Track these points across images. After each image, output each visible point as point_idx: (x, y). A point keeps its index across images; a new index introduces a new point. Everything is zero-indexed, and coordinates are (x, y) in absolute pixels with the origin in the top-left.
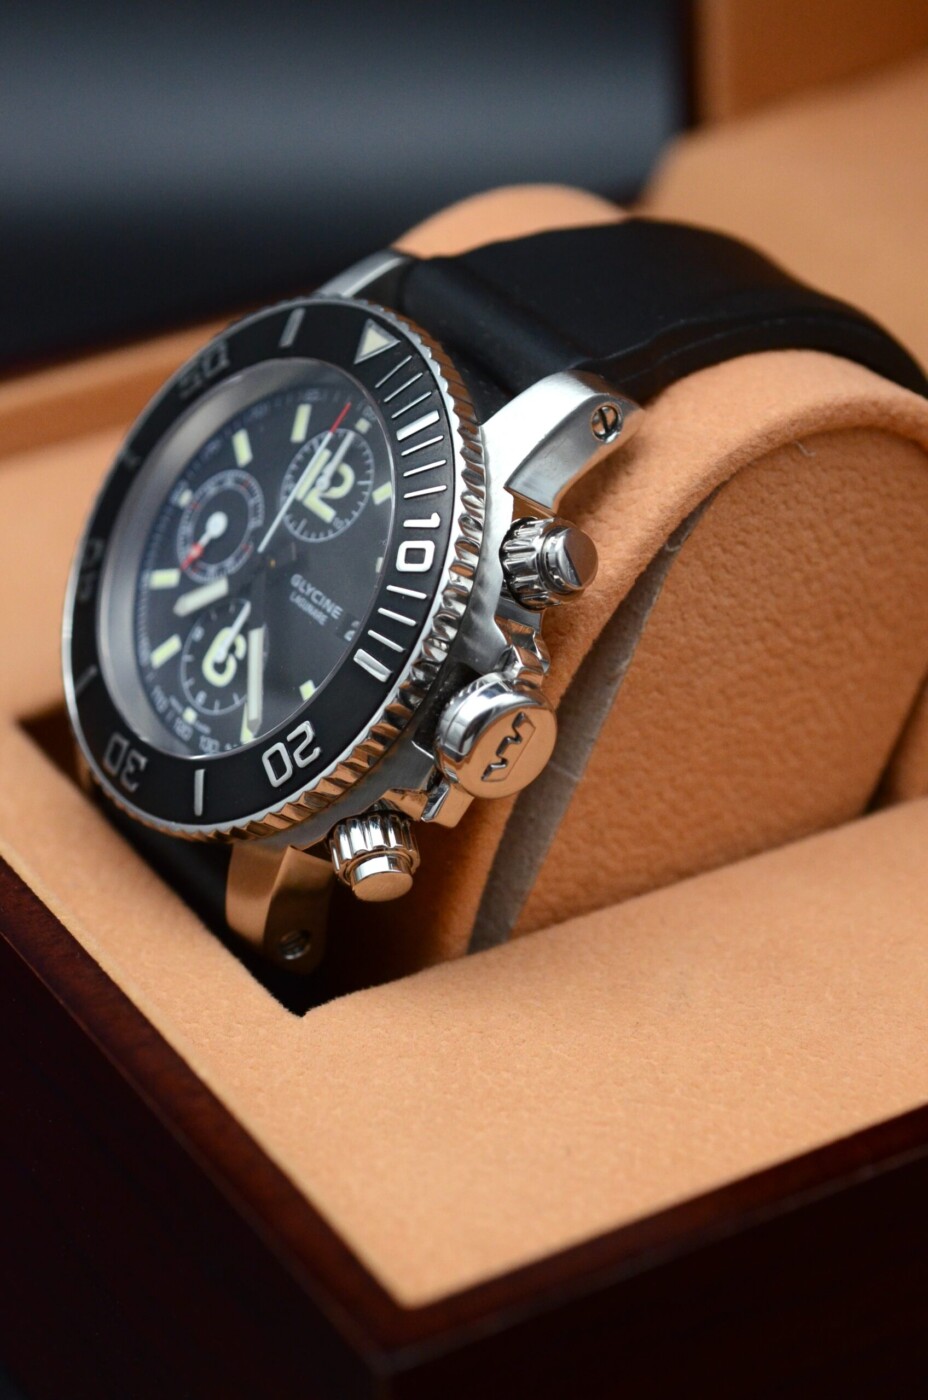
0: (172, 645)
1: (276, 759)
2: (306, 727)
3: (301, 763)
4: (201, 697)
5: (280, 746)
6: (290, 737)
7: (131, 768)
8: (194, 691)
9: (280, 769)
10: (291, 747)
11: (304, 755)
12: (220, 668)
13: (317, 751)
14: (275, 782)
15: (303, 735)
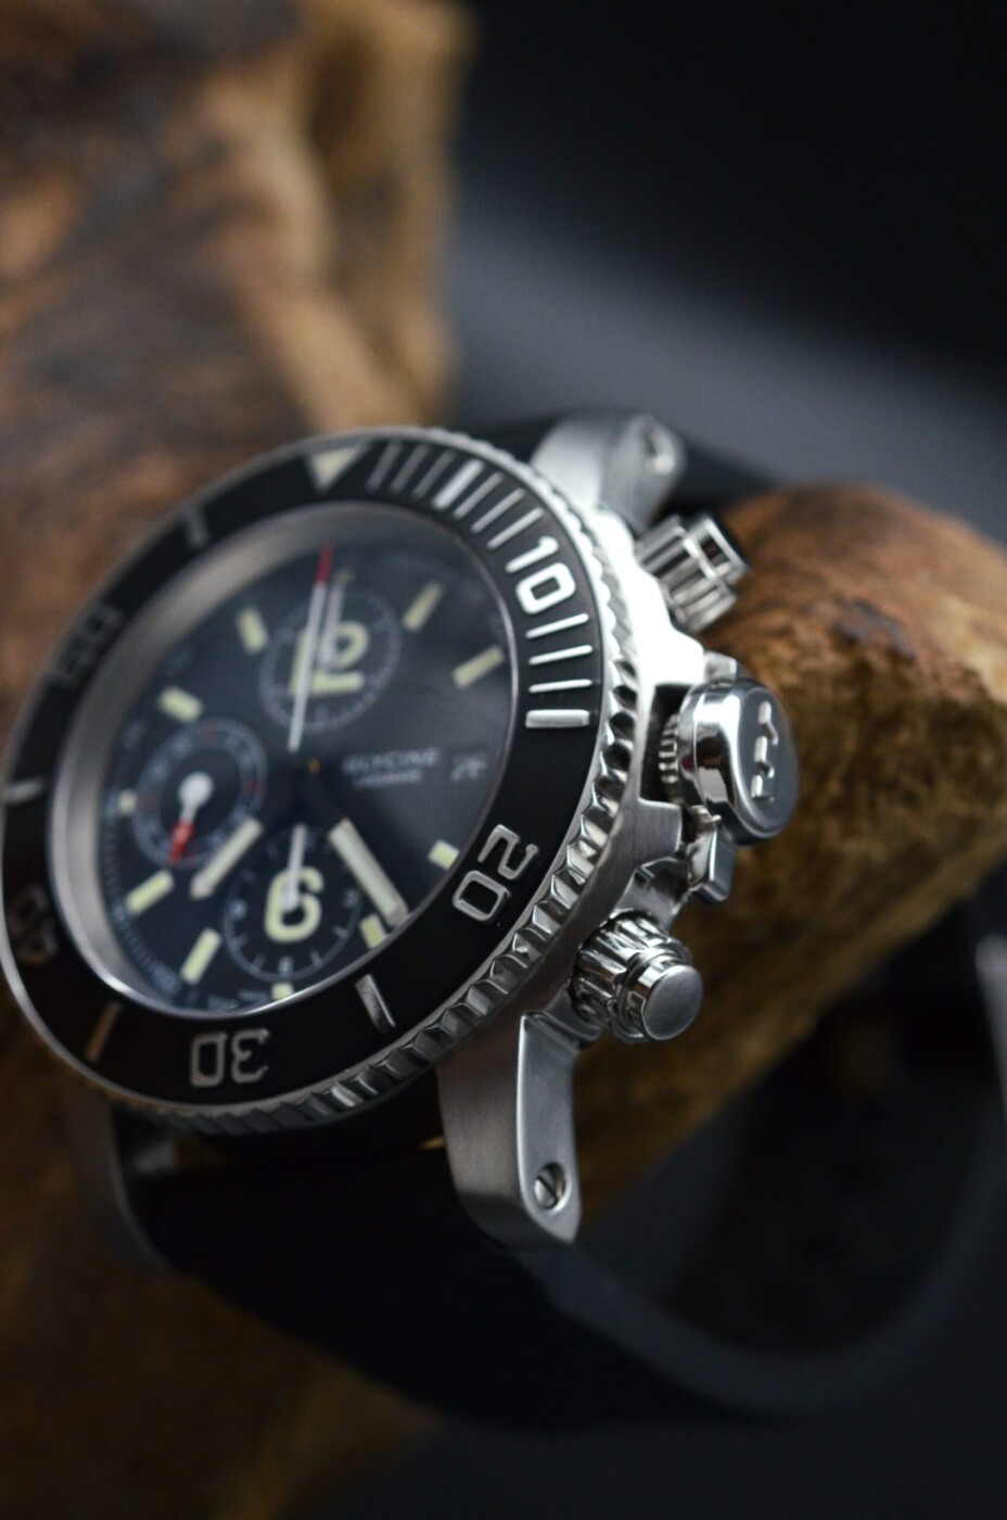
0: (208, 944)
1: (474, 893)
2: (500, 830)
3: (515, 874)
4: (285, 966)
5: (473, 875)
6: (482, 857)
7: (241, 1055)
8: (271, 966)
9: (485, 900)
10: (490, 867)
11: (513, 864)
12: (294, 917)
13: (531, 848)
14: (485, 918)
15: (502, 843)
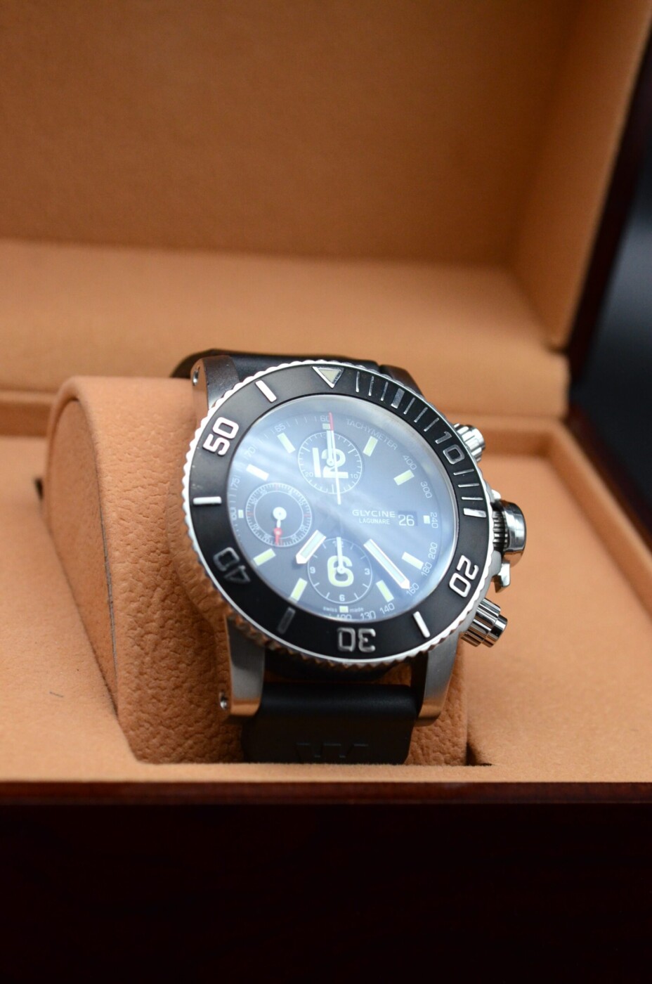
1: (458, 582)
2: (463, 559)
3: (472, 577)
4: (342, 598)
5: (456, 576)
6: (459, 567)
7: (363, 640)
9: (462, 586)
10: (462, 573)
11: (471, 572)
12: (341, 577)
13: (476, 567)
14: (464, 594)
15: (465, 564)
